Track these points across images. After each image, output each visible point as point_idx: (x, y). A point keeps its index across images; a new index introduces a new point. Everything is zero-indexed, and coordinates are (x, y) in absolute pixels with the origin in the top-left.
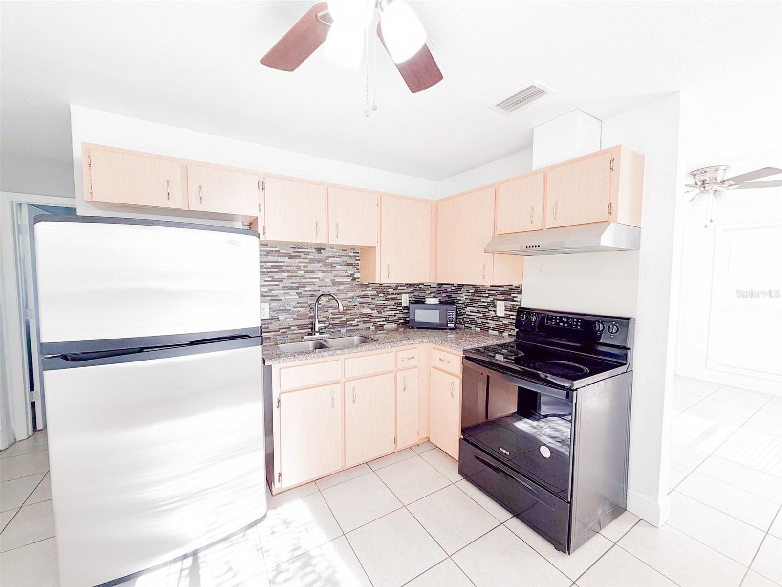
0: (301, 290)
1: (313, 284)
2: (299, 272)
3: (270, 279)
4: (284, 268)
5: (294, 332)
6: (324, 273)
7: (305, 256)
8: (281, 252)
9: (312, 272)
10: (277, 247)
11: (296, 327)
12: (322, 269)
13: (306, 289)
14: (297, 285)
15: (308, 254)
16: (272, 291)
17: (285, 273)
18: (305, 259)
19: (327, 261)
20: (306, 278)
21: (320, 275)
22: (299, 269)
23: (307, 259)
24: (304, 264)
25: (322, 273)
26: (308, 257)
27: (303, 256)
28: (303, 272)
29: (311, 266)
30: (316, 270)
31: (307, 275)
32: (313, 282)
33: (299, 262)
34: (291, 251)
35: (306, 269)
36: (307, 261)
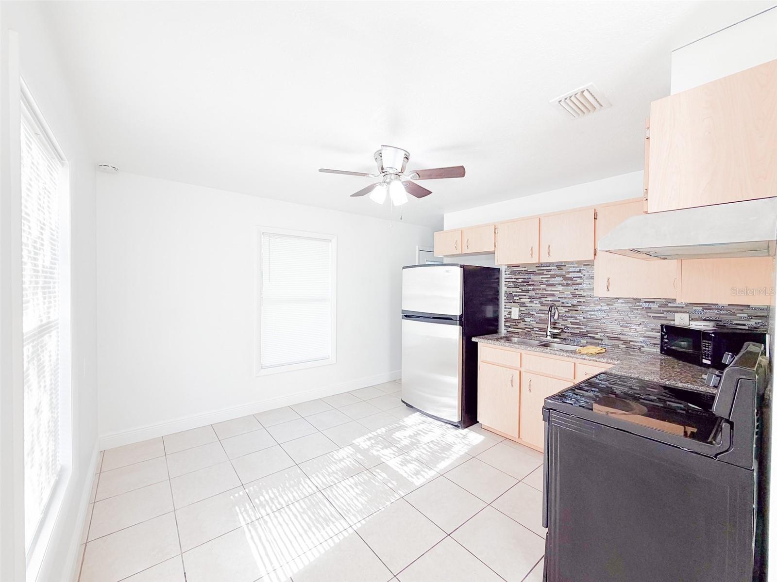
0: (543, 300)
1: (553, 295)
2: (542, 286)
3: (520, 291)
4: (530, 283)
5: (537, 332)
6: (564, 286)
7: (548, 273)
8: (529, 270)
9: (553, 285)
10: (525, 268)
11: (538, 329)
12: (562, 283)
13: (547, 299)
14: (540, 296)
15: (550, 270)
16: (522, 300)
17: (530, 286)
18: (547, 275)
19: (567, 276)
20: (547, 291)
21: (560, 288)
22: (542, 283)
23: (549, 275)
24: (546, 279)
25: (562, 286)
26: (550, 273)
27: (545, 272)
28: (545, 286)
29: (552, 281)
30: (556, 284)
31: (548, 288)
32: (554, 294)
33: (542, 278)
34: (536, 269)
35: (548, 283)
36: (549, 276)
